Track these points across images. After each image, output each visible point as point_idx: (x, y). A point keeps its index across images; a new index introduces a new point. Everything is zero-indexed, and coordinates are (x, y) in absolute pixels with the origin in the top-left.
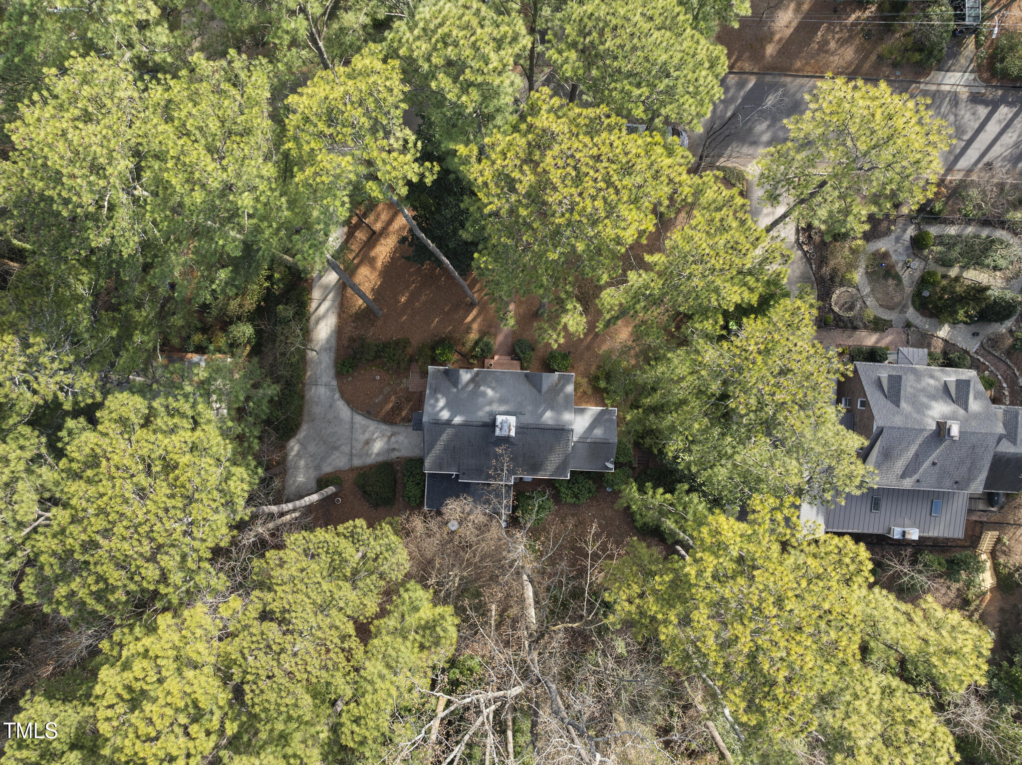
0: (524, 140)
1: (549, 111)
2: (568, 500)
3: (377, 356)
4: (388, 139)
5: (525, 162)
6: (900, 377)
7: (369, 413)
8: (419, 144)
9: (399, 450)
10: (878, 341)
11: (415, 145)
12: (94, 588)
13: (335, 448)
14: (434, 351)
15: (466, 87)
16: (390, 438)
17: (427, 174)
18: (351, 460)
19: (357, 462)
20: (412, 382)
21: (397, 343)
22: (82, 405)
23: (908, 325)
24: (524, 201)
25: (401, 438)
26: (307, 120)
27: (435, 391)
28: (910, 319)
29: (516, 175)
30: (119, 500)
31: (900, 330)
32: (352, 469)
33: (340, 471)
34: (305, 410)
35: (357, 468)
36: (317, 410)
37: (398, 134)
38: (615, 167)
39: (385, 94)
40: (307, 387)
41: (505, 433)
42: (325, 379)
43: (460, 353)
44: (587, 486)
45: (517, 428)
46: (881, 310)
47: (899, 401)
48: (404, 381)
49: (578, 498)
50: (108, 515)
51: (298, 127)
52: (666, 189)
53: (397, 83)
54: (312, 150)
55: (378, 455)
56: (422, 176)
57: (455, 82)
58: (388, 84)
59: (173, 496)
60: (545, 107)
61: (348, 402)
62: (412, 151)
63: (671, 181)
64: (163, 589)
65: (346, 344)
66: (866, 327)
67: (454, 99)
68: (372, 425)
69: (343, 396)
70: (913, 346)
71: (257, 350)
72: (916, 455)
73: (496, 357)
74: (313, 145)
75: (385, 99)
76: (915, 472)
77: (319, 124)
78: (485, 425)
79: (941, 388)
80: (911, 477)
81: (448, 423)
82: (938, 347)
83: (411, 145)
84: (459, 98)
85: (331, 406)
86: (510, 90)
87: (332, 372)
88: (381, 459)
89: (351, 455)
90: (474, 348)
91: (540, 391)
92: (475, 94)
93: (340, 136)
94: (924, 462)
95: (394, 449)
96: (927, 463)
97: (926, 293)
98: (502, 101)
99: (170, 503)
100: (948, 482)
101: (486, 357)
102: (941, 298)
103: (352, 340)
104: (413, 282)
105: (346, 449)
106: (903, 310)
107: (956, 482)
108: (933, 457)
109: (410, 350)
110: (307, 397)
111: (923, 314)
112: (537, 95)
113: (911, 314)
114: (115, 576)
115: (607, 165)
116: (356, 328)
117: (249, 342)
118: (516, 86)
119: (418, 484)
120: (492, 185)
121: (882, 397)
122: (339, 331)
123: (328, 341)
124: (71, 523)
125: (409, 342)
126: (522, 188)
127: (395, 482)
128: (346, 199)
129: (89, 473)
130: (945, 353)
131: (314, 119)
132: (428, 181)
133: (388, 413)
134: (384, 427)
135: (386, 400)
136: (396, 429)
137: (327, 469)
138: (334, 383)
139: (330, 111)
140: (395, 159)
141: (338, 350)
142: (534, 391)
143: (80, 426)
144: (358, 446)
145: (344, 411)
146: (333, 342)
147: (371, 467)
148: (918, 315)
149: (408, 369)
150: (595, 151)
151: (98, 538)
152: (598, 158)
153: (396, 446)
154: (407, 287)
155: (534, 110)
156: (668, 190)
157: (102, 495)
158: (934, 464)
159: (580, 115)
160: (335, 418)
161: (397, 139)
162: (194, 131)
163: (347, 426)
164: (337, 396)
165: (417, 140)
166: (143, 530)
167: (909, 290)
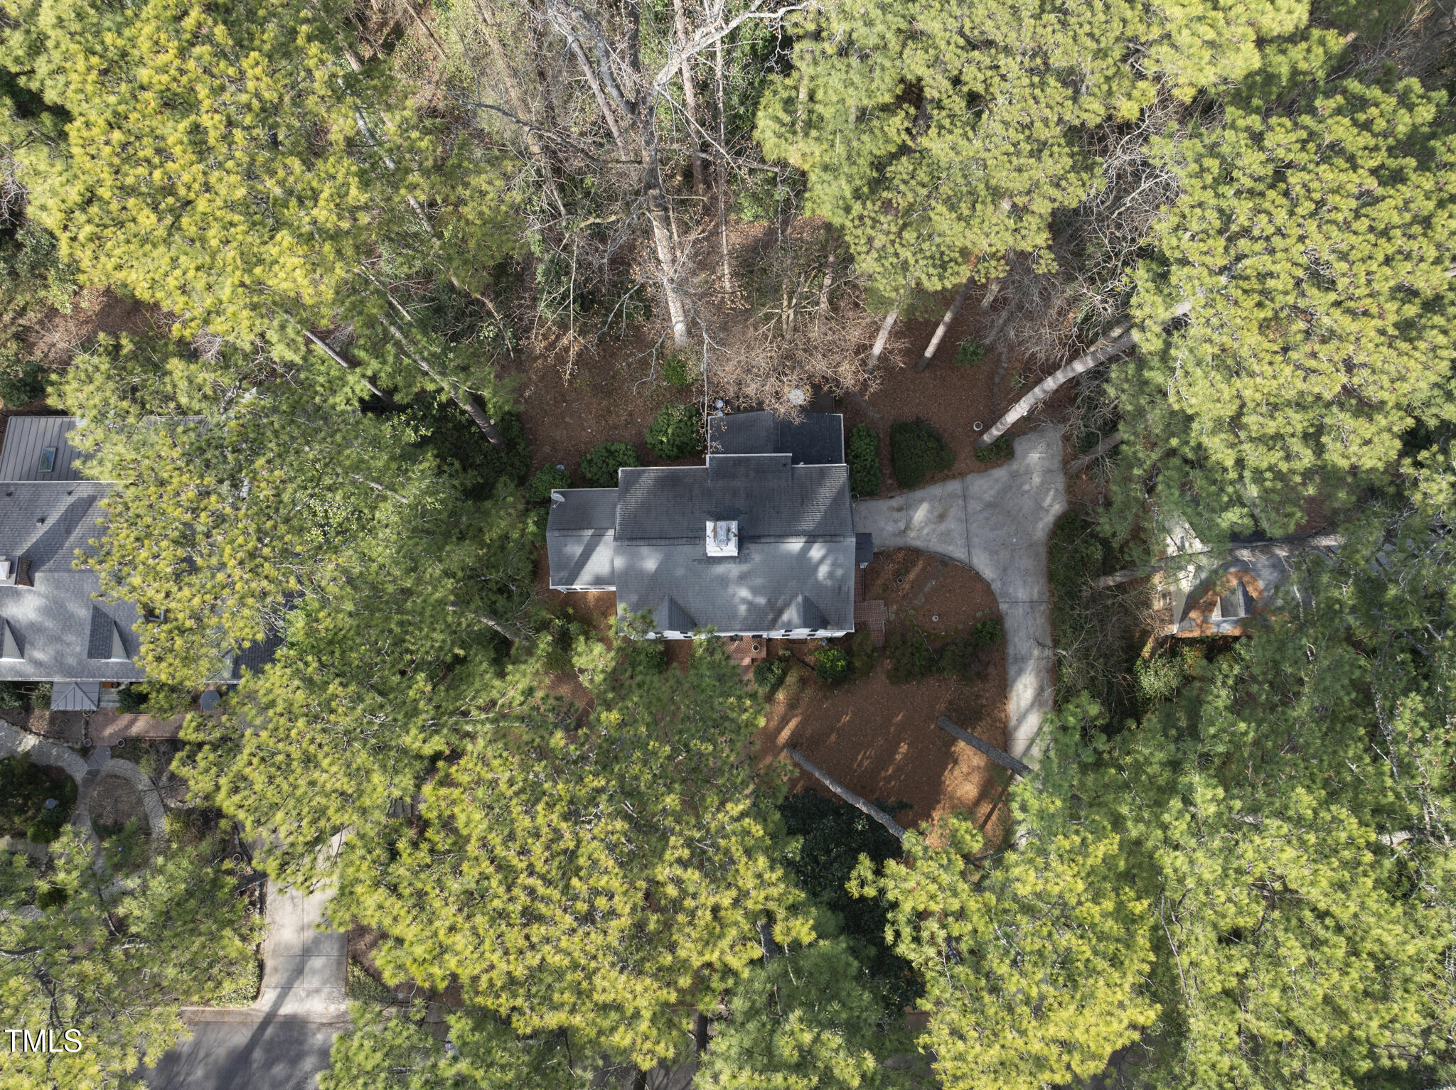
0: (682, 953)
1: (637, 1015)
2: (623, 447)
3: (941, 651)
4: (949, 939)
5: (677, 905)
6: (91, 655)
7: (944, 561)
8: (889, 937)
9: (892, 509)
10: (132, 723)
11: (898, 934)
12: (1373, 111)
13: (990, 506)
14: (849, 664)
15: (804, 1062)
16: (907, 528)
17: (870, 876)
18: (965, 489)
19: (954, 486)
20: (880, 617)
21: (909, 676)
22: (1435, 448)
23: (85, 752)
24: (669, 822)
25: (890, 528)
26: (1115, 961)
27: (839, 590)
28: (81, 761)
29: (692, 876)
30: (1354, 255)
31: (98, 744)
32: (962, 475)
33: (979, 471)
34: (1044, 562)
35: (954, 477)
36: (1026, 562)
37: (931, 952)
38: (497, 903)
39: (966, 1024)
40: (1045, 598)
41: (722, 525)
42: (1019, 612)
43: (805, 664)
44: (594, 469)
45: (703, 537)
46: (129, 774)
47: (94, 618)
48: (892, 617)
49: (608, 451)
50: (1371, 229)
51: (1128, 947)
52: (402, 871)
53: (943, 1050)
54: (1095, 901)
55: (922, 501)
56: (879, 872)
57: (828, 1069)
58: (960, 1045)
59: (1263, 276)
60: (644, 1026)
61: (977, 577)
62: (902, 919)
63: (394, 889)
64: (1255, 121)
65: (991, 669)
66: (153, 743)
67: (826, 1035)
68: (936, 546)
69: (987, 585)
70: (77, 714)
71: (1132, 650)
72: (68, 532)
73: (747, 661)
74: (1095, 910)
75: (964, 1012)
76: (73, 507)
77: (1088, 954)
78: (755, 538)
79: (27, 646)
80: (80, 500)
81: (812, 538)
82: (39, 720)
83: (906, 931)
84: (817, 1039)
85: (1005, 570)
86: (719, 1064)
87: (1010, 623)
88: (919, 494)
89: (965, 497)
90: (785, 673)
91: (672, 602)
92: (786, 1048)
93: (1045, 931)
94: (58, 522)
95: (899, 510)
96: (51, 521)
97: (51, 803)
98: (734, 1041)
99: (1265, 262)
100: (24, 495)
101: (764, 660)
102: (27, 798)
103: (982, 676)
104: (890, 778)
105: (974, 506)
106: (92, 775)
107: (9, 495)
108: (41, 530)
109: (888, 664)
110: (1043, 581)
111: (61, 770)
112: (660, 1049)
113: (78, 770)
114: (1341, 130)
115: (511, 907)
116: (978, 697)
117: (1146, 663)
118: (708, 1073)
119: (856, 457)
120: (737, 853)
121: (122, 623)
122: (1003, 690)
123: (1020, 672)
124: (1431, 216)
125: (889, 677)
126: (677, 849)
127: (893, 460)
128: (1018, 815)
129: (1411, 310)
130: (27, 709)
131: (1101, 964)
132: (865, 866)
133: (914, 563)
134: (918, 544)
135: (917, 585)
136: (899, 542)
137: (1000, 473)
138: (1003, 607)
139: (1072, 981)
140: (932, 897)
141: (1004, 659)
142: (680, 601)
143: (1434, 410)
144: (954, 512)
145: (985, 566)
146: (1012, 670)
147: (933, 481)
148: (68, 770)
149: (888, 634)
150: (537, 931)
151: (1380, 191)
152: (531, 917)
153: (896, 515)
154: (899, 769)
155: (665, 1016)
156: (400, 871)
157: (1388, 261)
158: (42, 520)
159: (573, 1011)
160: (997, 552)
161: (932, 941)
162: (1329, 935)
163: (976, 540)
164: (996, 586)
165: (895, 944)
166: (1306, 207)
167: (82, 809)
